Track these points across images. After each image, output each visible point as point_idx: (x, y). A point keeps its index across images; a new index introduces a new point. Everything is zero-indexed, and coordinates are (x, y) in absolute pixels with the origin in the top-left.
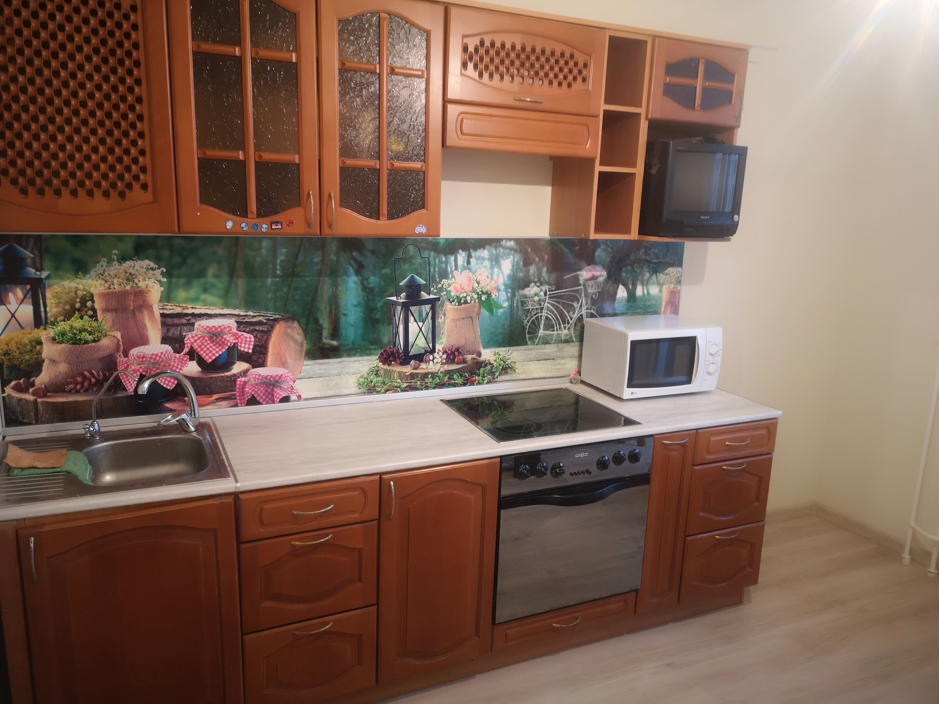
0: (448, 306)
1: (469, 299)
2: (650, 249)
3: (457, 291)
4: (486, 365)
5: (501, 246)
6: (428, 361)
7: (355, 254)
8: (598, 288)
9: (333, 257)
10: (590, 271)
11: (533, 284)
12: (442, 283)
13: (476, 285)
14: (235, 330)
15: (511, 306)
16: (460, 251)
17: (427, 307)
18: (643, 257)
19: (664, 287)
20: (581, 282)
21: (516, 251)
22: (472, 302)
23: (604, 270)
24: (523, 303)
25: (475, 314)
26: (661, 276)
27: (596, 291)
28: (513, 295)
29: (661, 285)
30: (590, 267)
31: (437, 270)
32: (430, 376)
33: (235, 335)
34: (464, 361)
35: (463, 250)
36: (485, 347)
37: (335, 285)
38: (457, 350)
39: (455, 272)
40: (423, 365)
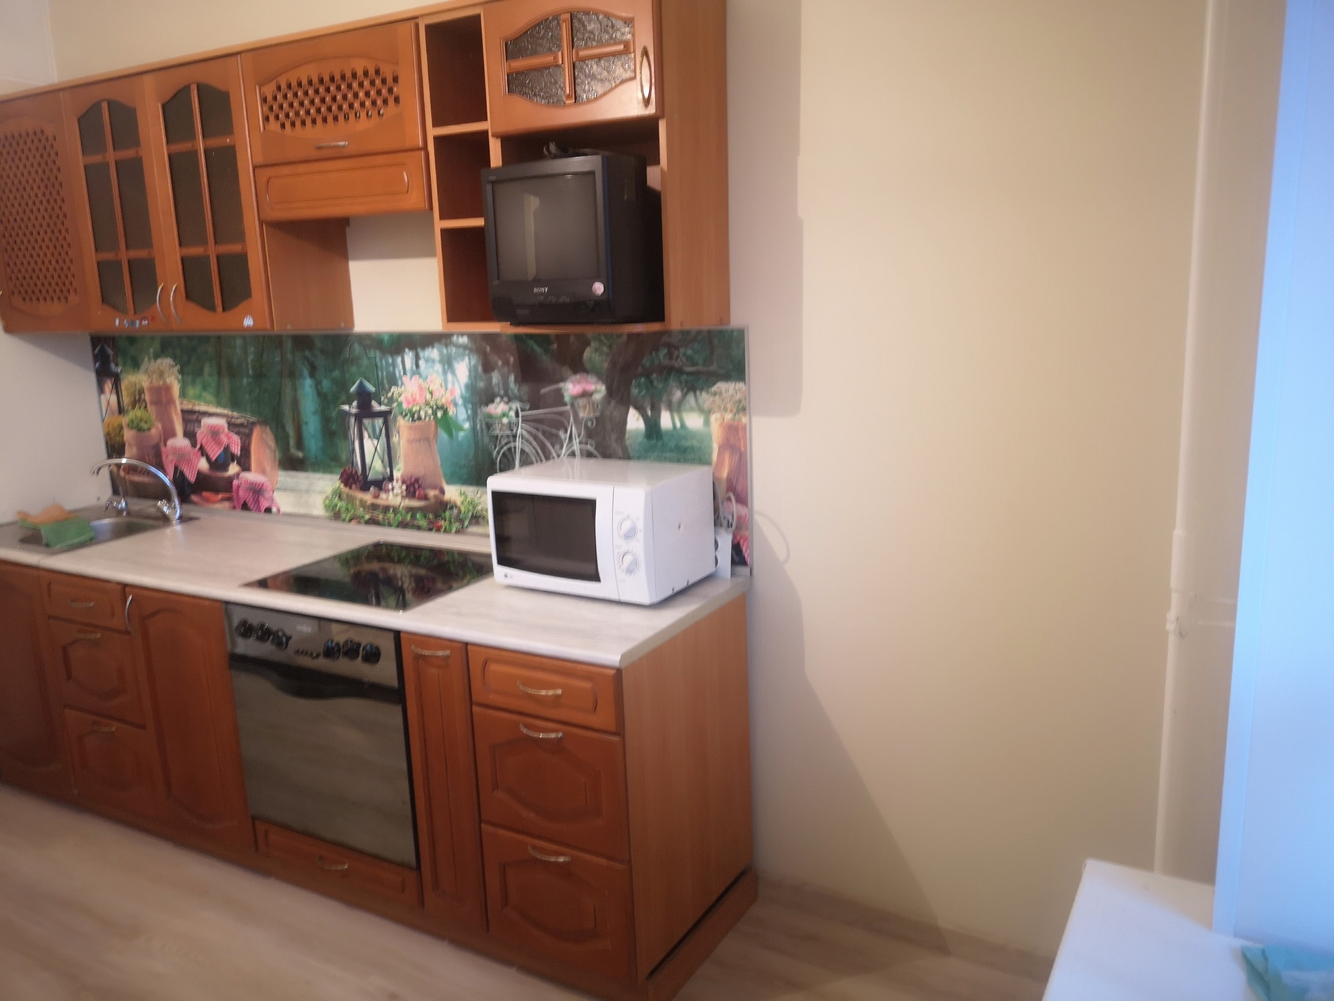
0: (402, 423)
1: (422, 414)
2: (677, 348)
3: (409, 403)
4: (451, 508)
5: (451, 343)
6: (387, 491)
7: (307, 353)
8: (594, 412)
9: (289, 356)
10: (579, 382)
11: (498, 400)
12: (392, 390)
13: (428, 396)
14: (226, 430)
15: (474, 428)
16: (407, 350)
17: (379, 422)
18: (666, 362)
19: (713, 418)
20: (567, 399)
21: (471, 350)
22: (427, 419)
23: (600, 383)
24: (489, 426)
25: (432, 436)
26: (705, 398)
27: (592, 415)
28: (475, 413)
29: (707, 413)
30: (578, 376)
31: (385, 374)
32: (391, 510)
33: (227, 435)
34: (425, 498)
35: (410, 349)
36: (449, 483)
37: (295, 389)
38: (417, 480)
39: (404, 378)
40: (383, 495)
